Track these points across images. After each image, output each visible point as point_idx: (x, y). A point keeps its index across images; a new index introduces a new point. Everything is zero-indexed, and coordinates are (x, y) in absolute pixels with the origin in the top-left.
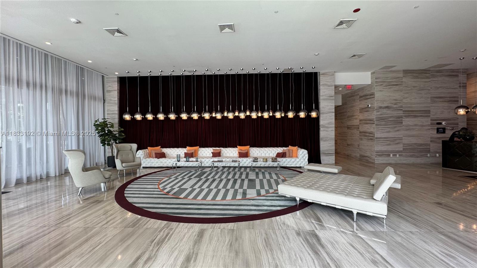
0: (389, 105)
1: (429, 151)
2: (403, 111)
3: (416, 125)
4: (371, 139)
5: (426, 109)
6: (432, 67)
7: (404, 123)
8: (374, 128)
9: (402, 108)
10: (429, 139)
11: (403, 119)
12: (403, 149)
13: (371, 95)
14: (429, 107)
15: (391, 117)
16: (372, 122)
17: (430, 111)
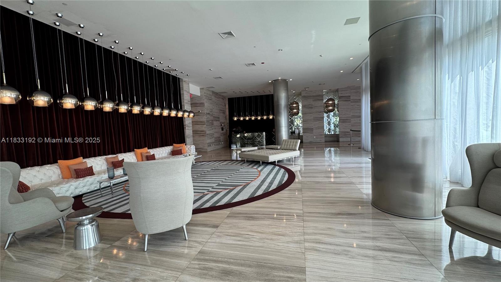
0: (209, 112)
1: (220, 142)
2: (214, 117)
3: (217, 126)
4: (203, 135)
5: (218, 116)
6: (219, 93)
7: (214, 125)
8: (205, 128)
9: (212, 115)
10: (220, 134)
11: (214, 122)
12: (215, 140)
13: (202, 104)
14: (219, 115)
15: (210, 120)
16: (204, 123)
17: (219, 117)
